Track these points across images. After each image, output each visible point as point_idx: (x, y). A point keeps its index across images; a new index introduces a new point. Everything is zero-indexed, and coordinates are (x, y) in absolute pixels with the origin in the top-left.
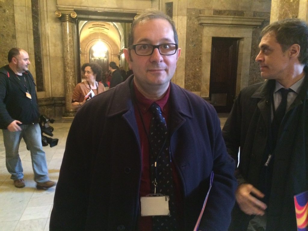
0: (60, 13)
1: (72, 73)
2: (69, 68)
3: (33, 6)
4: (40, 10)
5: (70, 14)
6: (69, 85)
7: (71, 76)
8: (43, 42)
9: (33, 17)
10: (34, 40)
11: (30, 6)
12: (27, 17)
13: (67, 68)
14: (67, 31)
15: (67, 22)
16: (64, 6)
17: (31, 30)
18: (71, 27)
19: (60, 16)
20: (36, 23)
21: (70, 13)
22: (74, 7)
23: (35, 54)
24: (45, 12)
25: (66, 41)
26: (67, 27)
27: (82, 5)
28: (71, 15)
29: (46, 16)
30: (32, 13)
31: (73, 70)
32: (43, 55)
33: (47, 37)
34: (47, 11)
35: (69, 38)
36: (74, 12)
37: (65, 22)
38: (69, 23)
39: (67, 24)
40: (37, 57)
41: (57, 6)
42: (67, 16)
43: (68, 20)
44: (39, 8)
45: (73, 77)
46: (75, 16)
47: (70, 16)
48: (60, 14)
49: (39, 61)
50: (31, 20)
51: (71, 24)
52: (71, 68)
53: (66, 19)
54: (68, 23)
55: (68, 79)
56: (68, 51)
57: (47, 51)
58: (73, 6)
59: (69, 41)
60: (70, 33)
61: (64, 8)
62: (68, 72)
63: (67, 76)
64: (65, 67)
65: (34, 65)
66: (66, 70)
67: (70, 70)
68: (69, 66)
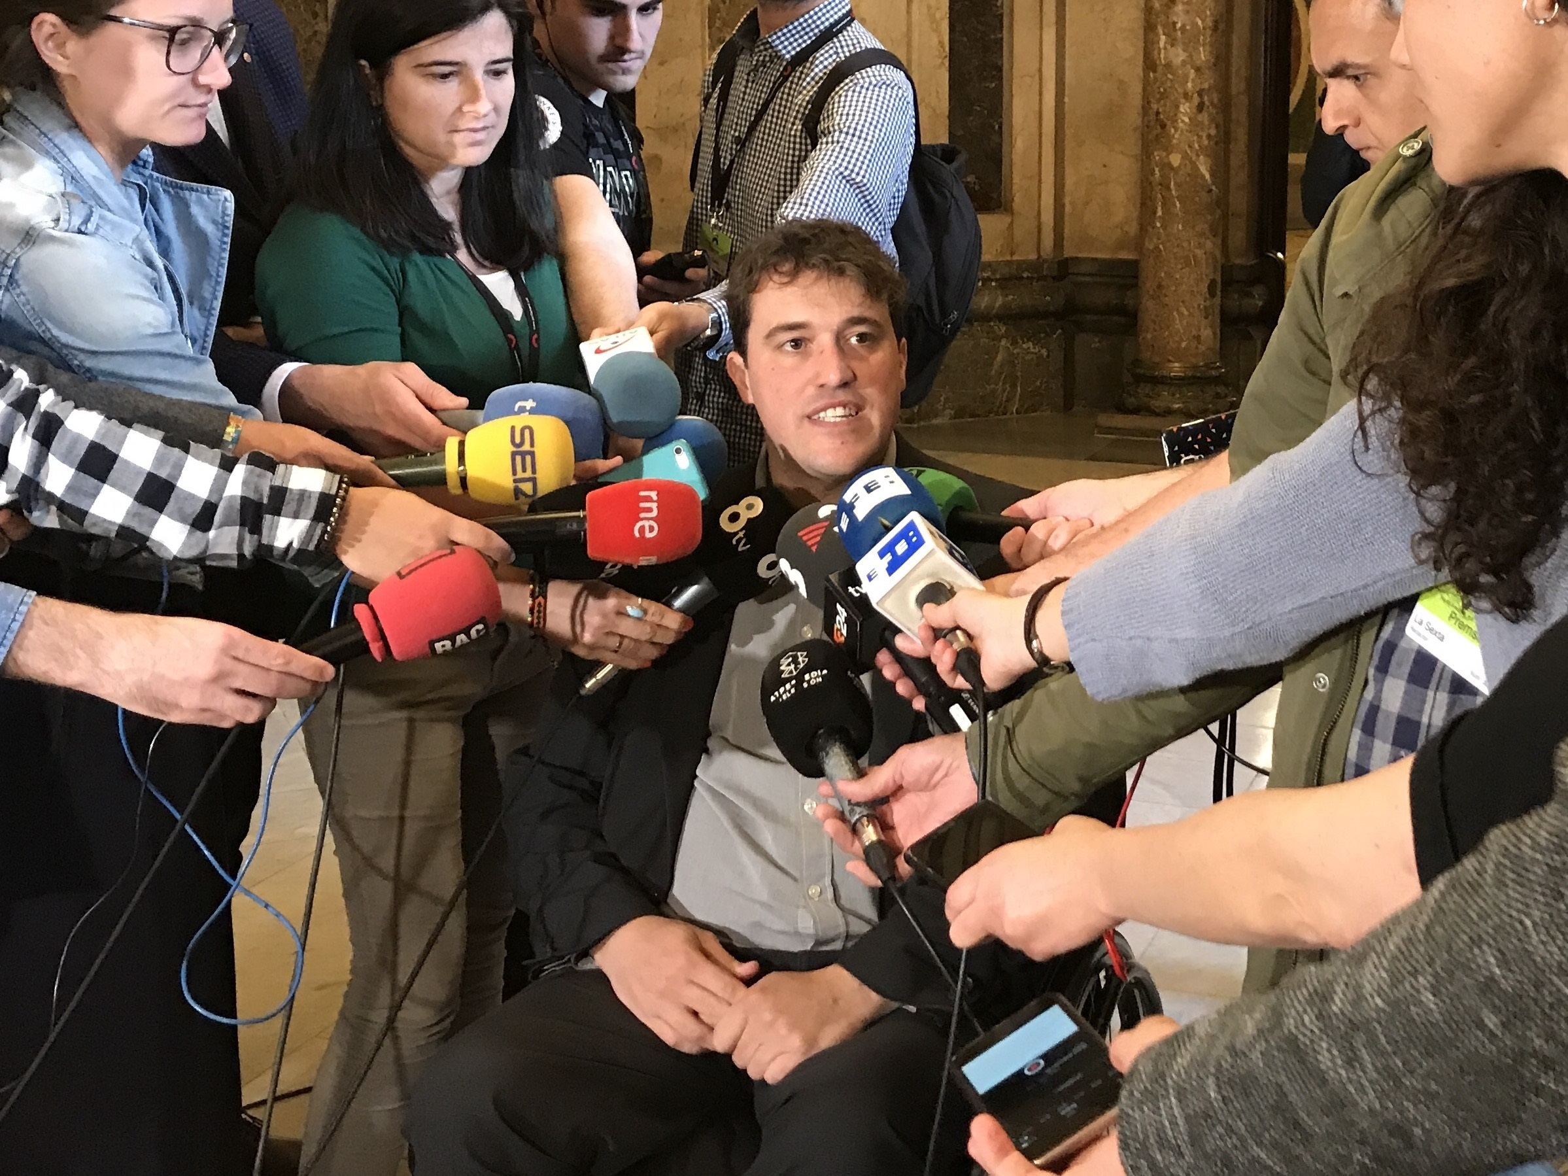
1: (1192, 74)
2: (1173, 42)
6: (1172, 168)
7: (1186, 96)
13: (1163, 38)
31: (1203, 55)
45: (1200, 107)
52: (1190, 43)
55: (1163, 126)
62: (1168, 66)
63: (1159, 101)
64: (1149, 28)
65: (938, 15)
66: (1156, 52)
67: (1178, 56)
68: (1174, 23)
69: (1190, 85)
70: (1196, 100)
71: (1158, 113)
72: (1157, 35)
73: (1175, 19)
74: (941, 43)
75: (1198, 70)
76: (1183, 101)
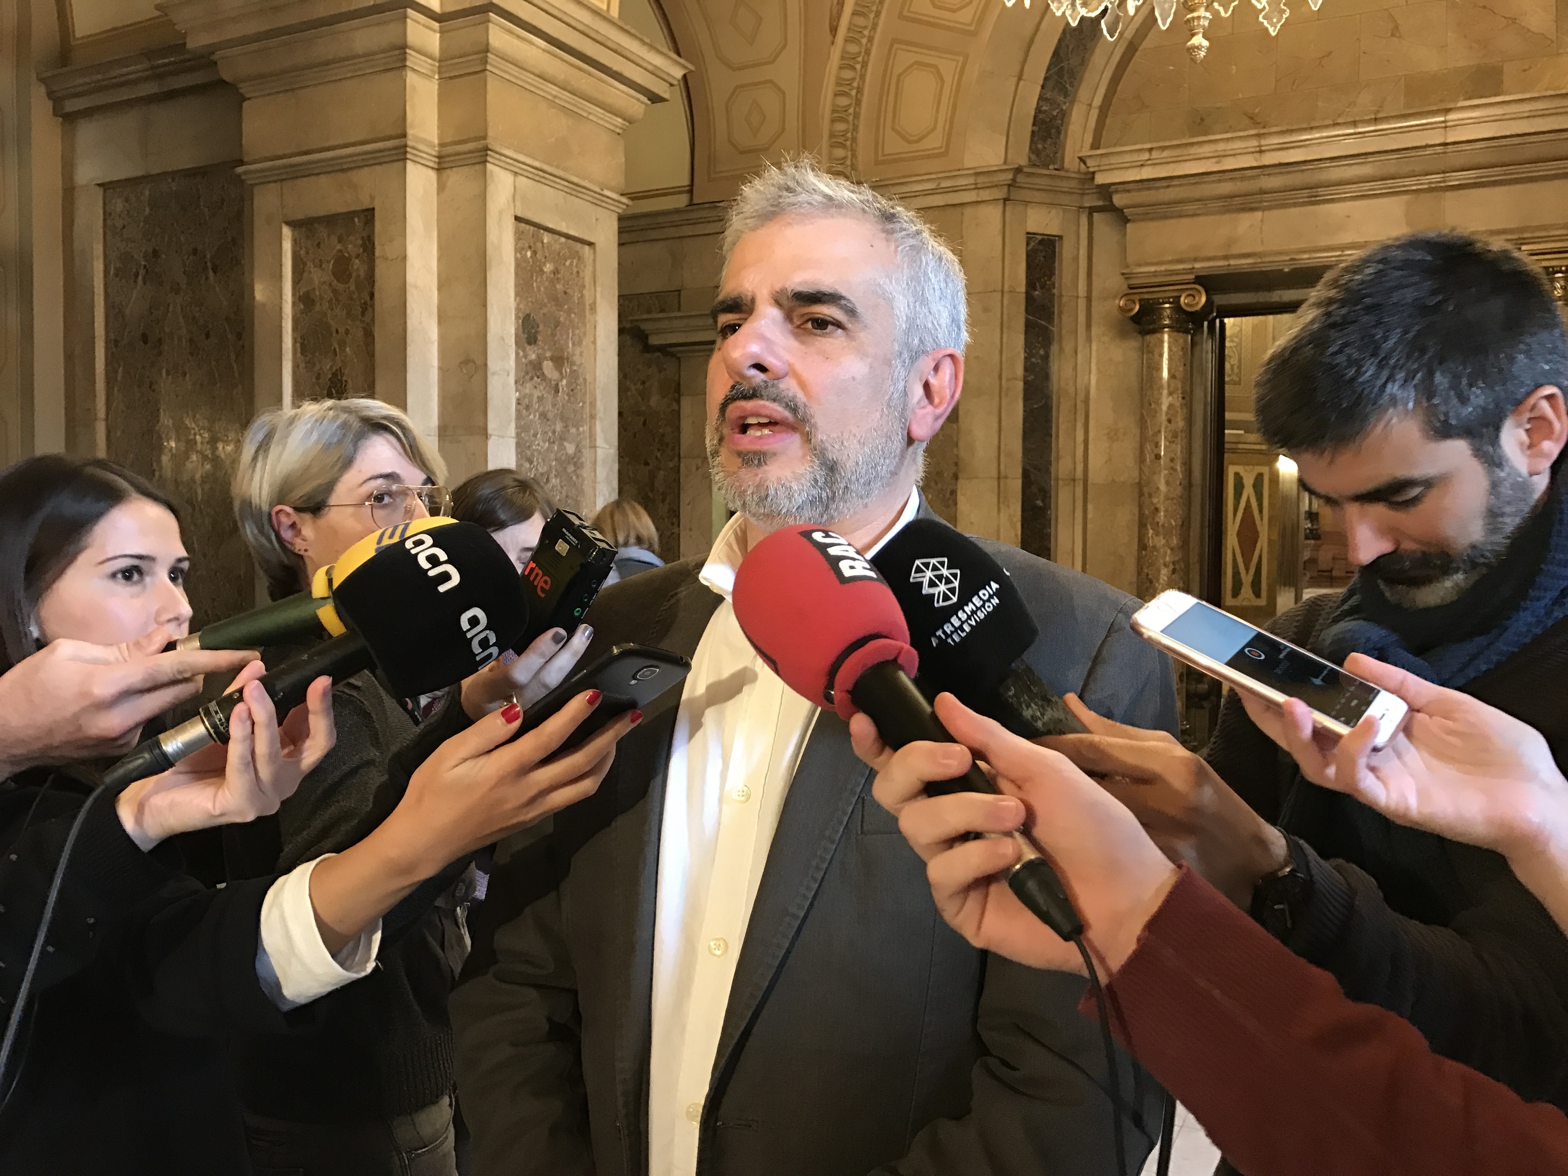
0: (1136, 298)
1: (1169, 552)
2: (1157, 534)
3: (1031, 284)
4: (1061, 296)
5: (1180, 297)
7: (1166, 565)
8: (1063, 427)
9: (1029, 326)
10: (1025, 420)
11: (1022, 289)
12: (1005, 330)
13: (1151, 531)
14: (1159, 369)
15: (1163, 333)
16: (1152, 269)
17: (1016, 379)
18: (1181, 353)
19: (1132, 310)
20: (1042, 352)
21: (1176, 294)
22: (1198, 265)
23: (1026, 475)
24: (1082, 304)
25: (1154, 413)
26: (1161, 355)
27: (1235, 250)
28: (1182, 299)
29: (1082, 318)
30: (1027, 311)
31: (1175, 541)
32: (1057, 479)
33: (1080, 406)
34: (1089, 299)
35: (1166, 401)
36: (1197, 287)
37: (1158, 335)
38: (1170, 337)
39: (1162, 342)
40: (1034, 489)
41: (1125, 271)
42: (1167, 305)
43: (1167, 322)
44: (1055, 291)
45: (1174, 571)
46: (1197, 303)
47: (1177, 308)
48: (1134, 303)
49: (1039, 503)
50: (1018, 340)
51: (1181, 341)
52: (1168, 534)
53: (1161, 318)
54: (1166, 337)
55: (1151, 582)
56: (1158, 457)
57: (1075, 463)
58: (1196, 260)
59: (1167, 413)
60: (1172, 376)
61: (1155, 274)
62: (1154, 547)
63: (1148, 568)
64: (1142, 525)
65: (1015, 520)
66: (1146, 539)
67: (1160, 541)
68: (1158, 523)
69: (1168, 559)
70: (1171, 567)
71: (1148, 575)
72: (1147, 530)
73: (1158, 520)
74: (1016, 535)
75: (1172, 549)
76: (1163, 567)
